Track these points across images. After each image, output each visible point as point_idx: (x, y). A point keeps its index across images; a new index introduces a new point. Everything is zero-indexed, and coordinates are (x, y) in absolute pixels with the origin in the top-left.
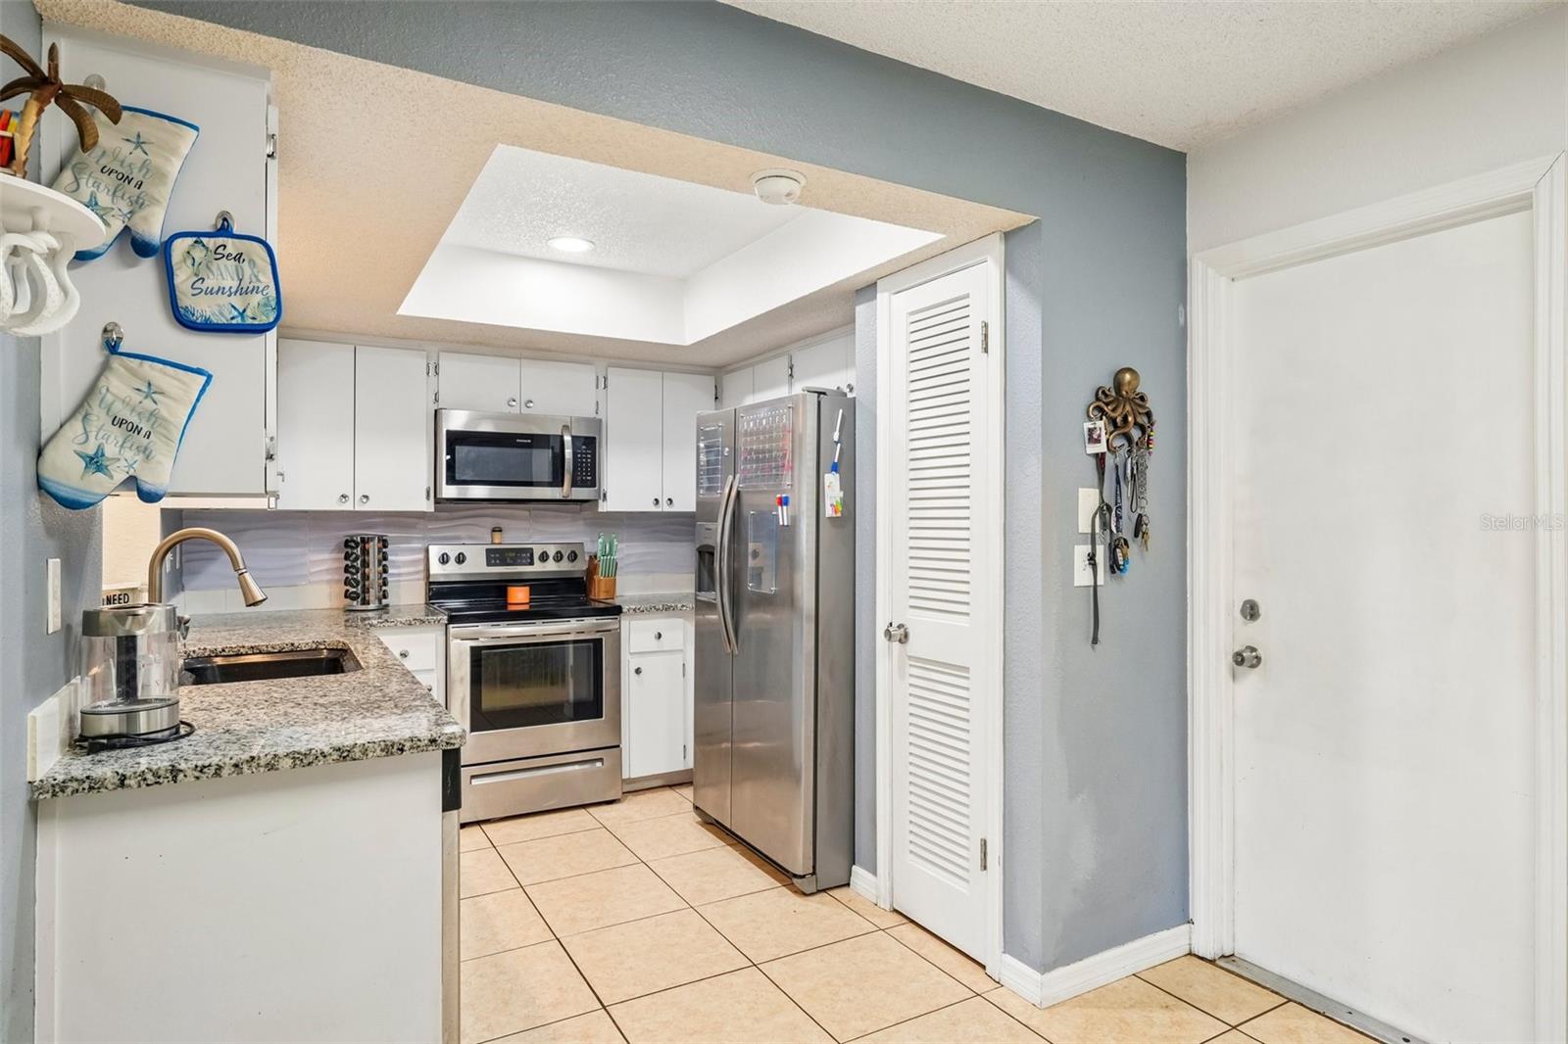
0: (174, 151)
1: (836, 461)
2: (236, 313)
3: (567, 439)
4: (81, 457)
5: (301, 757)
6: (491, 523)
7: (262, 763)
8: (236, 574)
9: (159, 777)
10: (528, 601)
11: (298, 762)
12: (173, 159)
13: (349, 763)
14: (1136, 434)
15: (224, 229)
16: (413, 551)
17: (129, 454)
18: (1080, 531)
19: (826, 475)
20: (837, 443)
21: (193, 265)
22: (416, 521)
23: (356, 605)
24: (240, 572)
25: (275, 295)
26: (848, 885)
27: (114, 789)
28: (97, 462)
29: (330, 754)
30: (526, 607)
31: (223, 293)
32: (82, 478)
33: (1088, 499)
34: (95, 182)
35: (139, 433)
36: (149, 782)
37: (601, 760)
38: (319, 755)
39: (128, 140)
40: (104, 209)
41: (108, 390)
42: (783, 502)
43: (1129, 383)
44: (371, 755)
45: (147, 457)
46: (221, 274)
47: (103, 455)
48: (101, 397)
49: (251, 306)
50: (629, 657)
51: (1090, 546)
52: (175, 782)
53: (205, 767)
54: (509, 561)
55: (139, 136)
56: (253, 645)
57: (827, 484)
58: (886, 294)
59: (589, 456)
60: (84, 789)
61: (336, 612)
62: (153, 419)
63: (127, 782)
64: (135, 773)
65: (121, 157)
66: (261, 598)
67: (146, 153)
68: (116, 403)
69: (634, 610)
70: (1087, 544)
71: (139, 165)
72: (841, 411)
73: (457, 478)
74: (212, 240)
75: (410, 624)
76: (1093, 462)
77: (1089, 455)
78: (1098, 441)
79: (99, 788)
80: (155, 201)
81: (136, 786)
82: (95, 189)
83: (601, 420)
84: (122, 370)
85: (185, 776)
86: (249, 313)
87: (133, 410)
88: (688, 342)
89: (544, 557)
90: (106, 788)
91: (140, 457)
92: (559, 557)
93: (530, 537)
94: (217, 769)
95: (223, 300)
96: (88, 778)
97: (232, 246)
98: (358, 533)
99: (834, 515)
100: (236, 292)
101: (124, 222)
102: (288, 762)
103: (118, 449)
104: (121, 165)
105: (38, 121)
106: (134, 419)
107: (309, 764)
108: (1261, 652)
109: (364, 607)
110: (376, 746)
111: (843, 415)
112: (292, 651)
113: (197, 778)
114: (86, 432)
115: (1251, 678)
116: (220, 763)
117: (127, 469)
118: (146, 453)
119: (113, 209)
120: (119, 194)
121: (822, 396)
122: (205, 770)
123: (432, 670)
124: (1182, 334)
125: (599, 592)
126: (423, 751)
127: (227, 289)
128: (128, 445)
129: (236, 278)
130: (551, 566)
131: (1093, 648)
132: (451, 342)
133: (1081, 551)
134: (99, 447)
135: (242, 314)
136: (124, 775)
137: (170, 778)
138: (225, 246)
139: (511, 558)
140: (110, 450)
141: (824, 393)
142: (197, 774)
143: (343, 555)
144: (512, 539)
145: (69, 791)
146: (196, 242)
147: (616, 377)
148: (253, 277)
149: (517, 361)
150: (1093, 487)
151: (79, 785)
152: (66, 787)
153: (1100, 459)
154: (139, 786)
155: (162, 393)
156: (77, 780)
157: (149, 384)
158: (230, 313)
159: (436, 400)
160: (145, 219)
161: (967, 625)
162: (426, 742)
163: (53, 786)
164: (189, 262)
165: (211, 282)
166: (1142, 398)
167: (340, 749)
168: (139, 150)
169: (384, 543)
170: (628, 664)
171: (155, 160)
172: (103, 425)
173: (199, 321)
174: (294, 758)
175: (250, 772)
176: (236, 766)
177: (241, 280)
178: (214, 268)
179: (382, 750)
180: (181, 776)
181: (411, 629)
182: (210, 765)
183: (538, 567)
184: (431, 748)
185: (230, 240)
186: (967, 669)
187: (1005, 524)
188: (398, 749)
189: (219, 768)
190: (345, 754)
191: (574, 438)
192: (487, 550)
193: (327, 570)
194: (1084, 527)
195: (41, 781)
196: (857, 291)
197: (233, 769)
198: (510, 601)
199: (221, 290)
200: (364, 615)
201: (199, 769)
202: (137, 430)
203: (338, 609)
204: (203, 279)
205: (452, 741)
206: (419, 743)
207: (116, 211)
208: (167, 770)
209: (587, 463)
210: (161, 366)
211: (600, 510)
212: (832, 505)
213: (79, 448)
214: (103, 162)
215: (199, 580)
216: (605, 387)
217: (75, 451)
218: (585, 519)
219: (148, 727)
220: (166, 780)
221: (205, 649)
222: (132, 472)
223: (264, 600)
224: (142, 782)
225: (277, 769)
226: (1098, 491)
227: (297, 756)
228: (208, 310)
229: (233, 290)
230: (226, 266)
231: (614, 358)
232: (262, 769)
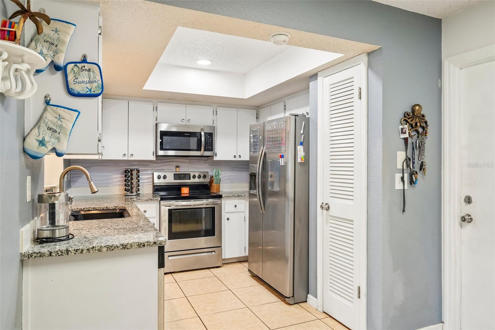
0: (68, 33)
1: (302, 141)
2: (88, 90)
3: (203, 133)
4: (38, 141)
5: (110, 247)
6: (176, 164)
7: (97, 249)
8: (88, 182)
9: (63, 253)
10: (188, 193)
11: (109, 249)
12: (67, 36)
13: (126, 250)
14: (420, 130)
15: (84, 61)
16: (148, 174)
17: (53, 140)
18: (398, 168)
19: (298, 147)
20: (302, 134)
21: (74, 73)
22: (149, 163)
23: (129, 193)
24: (89, 181)
25: (101, 83)
26: (306, 301)
27: (48, 256)
28: (43, 143)
29: (120, 247)
30: (188, 195)
31: (84, 83)
32: (38, 148)
33: (401, 156)
34: (42, 45)
35: (56, 132)
36: (59, 255)
37: (214, 251)
38: (116, 247)
39: (53, 30)
40: (45, 54)
41: (46, 118)
42: (282, 157)
43: (418, 110)
44: (133, 247)
45: (59, 141)
46: (83, 77)
47: (44, 140)
48: (44, 120)
49: (93, 87)
50: (225, 214)
51: (402, 174)
52: (68, 255)
53: (78, 250)
54: (182, 178)
55: (56, 29)
56: (94, 207)
57: (298, 150)
58: (321, 78)
59: (210, 140)
60: (38, 256)
61: (121, 196)
62: (61, 128)
63: (52, 254)
64: (55, 251)
65: (51, 37)
66: (97, 191)
67: (59, 35)
68: (49, 122)
69: (227, 196)
70: (400, 173)
71: (56, 39)
73: (164, 148)
74: (80, 64)
75: (147, 201)
76: (403, 141)
77: (401, 138)
78: (405, 133)
79: (43, 256)
80: (61, 51)
81: (55, 256)
82: (42, 48)
83: (214, 127)
84: (51, 110)
85: (71, 253)
86: (92, 90)
87: (54, 124)
88: (246, 98)
89: (194, 177)
90: (45, 256)
91: (56, 141)
92: (199, 177)
93: (189, 169)
94: (81, 251)
95: (84, 85)
96: (39, 252)
97: (87, 66)
98: (129, 168)
99: (301, 162)
100: (88, 82)
101: (51, 59)
102: (105, 249)
103: (49, 138)
104: (51, 39)
105: (24, 25)
106: (54, 128)
107: (112, 250)
108: (472, 217)
109: (131, 194)
110: (135, 244)
111: (304, 123)
112: (107, 209)
113: (75, 254)
114: (39, 132)
115: (468, 227)
116: (83, 249)
117: (52, 145)
118: (58, 139)
119: (48, 54)
120: (49, 49)
121: (296, 117)
122: (78, 251)
123: (155, 217)
124: (440, 91)
125: (214, 189)
126: (151, 246)
127: (85, 82)
128: (53, 137)
129: (88, 77)
130: (197, 180)
131: (403, 214)
132: (162, 99)
133: (398, 176)
134: (43, 137)
135: (90, 90)
136: (51, 252)
137: (66, 254)
138: (85, 66)
139: (183, 177)
140: (47, 139)
141: (297, 116)
142: (75, 252)
143: (124, 176)
144: (183, 170)
145: (33, 257)
146: (75, 65)
147: (220, 111)
148: (94, 77)
149: (185, 105)
150: (403, 151)
151: (37, 255)
152: (33, 255)
153: (406, 140)
154: (56, 256)
155: (64, 118)
156: (36, 253)
157: (60, 115)
158: (86, 90)
159: (156, 120)
160: (58, 58)
161: (353, 204)
162: (153, 243)
163: (28, 255)
164: (73, 72)
165: (80, 79)
166: (423, 116)
167: (123, 245)
168: (56, 33)
169: (138, 171)
170: (224, 216)
171: (62, 37)
172: (44, 130)
173: (76, 93)
174: (107, 247)
175: (92, 252)
176: (88, 250)
177: (90, 78)
178: (81, 74)
179: (137, 246)
180: (70, 253)
181: (147, 202)
182: (79, 249)
183: (192, 180)
184: (154, 245)
185: (86, 64)
186: (352, 221)
187: (368, 165)
188: (143, 245)
189: (82, 250)
190: (125, 247)
191: (205, 133)
192: (174, 174)
193: (119, 181)
194: (399, 166)
195: (25, 253)
196: (310, 77)
197: (87, 251)
198: (182, 193)
199: (83, 82)
200: (131, 197)
201: (76, 250)
202: (55, 131)
203: (122, 195)
204: (77, 78)
205: (161, 243)
206: (150, 243)
207: (49, 56)
208: (65, 251)
209: (209, 142)
210: (63, 109)
211: (214, 160)
212: (300, 158)
213: (37, 138)
214: (45, 38)
215: (76, 184)
216: (216, 114)
217: (35, 139)
218: (209, 163)
219: (59, 235)
220: (65, 254)
221: (78, 208)
222: (54, 146)
223: (98, 191)
224: (57, 254)
225: (102, 251)
226: (405, 152)
227: (108, 247)
228: (79, 89)
229: (87, 82)
230: (85, 73)
231: (220, 104)
232: (97, 251)
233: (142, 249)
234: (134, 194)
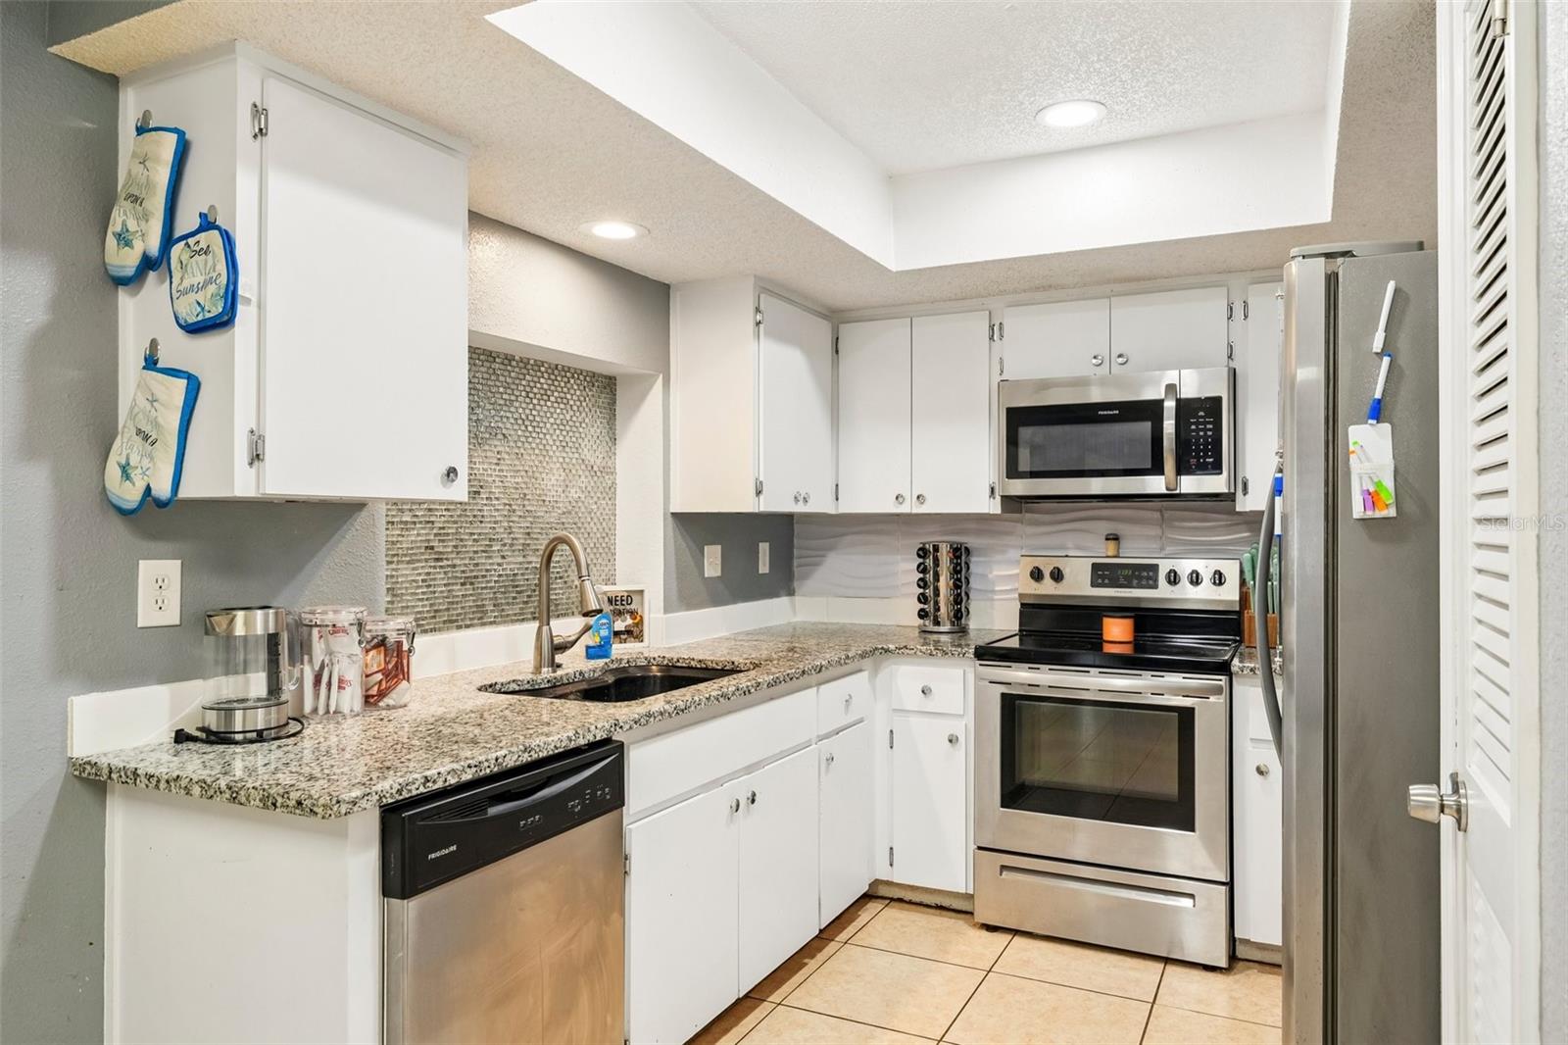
3: (1170, 405)
4: (119, 466)
6: (1107, 527)
10: (1131, 639)
13: (237, 807)
16: (1008, 564)
17: (145, 462)
19: (1352, 429)
20: (1380, 355)
21: (181, 268)
23: (929, 625)
25: (226, 283)
28: (127, 471)
30: (1126, 650)
31: (193, 292)
32: (120, 486)
34: (123, 211)
35: (149, 442)
39: (141, 163)
40: (133, 233)
44: (252, 802)
45: (154, 464)
46: (194, 273)
47: (131, 465)
48: (132, 410)
49: (208, 300)
50: (1249, 746)
54: (1122, 581)
57: (1355, 449)
59: (1209, 426)
62: (157, 427)
65: (138, 181)
68: (139, 414)
69: (1252, 670)
71: (145, 184)
72: (1391, 286)
73: (1025, 470)
74: (194, 238)
75: (931, 655)
80: (152, 214)
83: (1235, 369)
87: (146, 420)
89: (1173, 578)
91: (150, 464)
92: (1195, 579)
93: (1162, 549)
95: (194, 298)
97: (205, 239)
98: (930, 539)
99: (1370, 514)
100: (203, 288)
102: (196, 790)
103: (137, 458)
106: (147, 429)
107: (212, 797)
111: (1397, 291)
114: (122, 443)
117: (143, 477)
118: (153, 459)
121: (1340, 259)
127: (197, 287)
128: (143, 452)
129: (202, 272)
130: (1182, 591)
132: (1015, 291)
134: (128, 456)
135: (203, 310)
138: (200, 241)
139: (1126, 578)
140: (134, 459)
144: (1133, 553)
146: (186, 244)
147: (1257, 299)
148: (213, 269)
149: (1106, 301)
155: (158, 401)
157: (153, 394)
158: (198, 310)
159: (1001, 371)
164: (179, 266)
168: (145, 168)
172: (131, 436)
173: (187, 323)
175: (175, 791)
176: (168, 782)
177: (206, 274)
178: (190, 268)
179: (261, 800)
181: (932, 660)
183: (1160, 592)
184: (297, 811)
185: (204, 233)
188: (272, 803)
190: (234, 795)
191: (1183, 402)
192: (1094, 566)
195: (77, 759)
197: (166, 784)
198: (1105, 638)
199: (193, 289)
200: (936, 638)
202: (148, 439)
203: (913, 624)
204: (183, 281)
207: (139, 232)
209: (1206, 437)
211: (1239, 509)
212: (1364, 493)
213: (118, 459)
214: (126, 189)
216: (1246, 316)
217: (116, 462)
222: (149, 480)
225: (191, 795)
227: (204, 785)
228: (184, 311)
229: (200, 286)
230: (197, 263)
231: (1260, 269)
232: (182, 791)
233: (270, 812)
234: (942, 629)
